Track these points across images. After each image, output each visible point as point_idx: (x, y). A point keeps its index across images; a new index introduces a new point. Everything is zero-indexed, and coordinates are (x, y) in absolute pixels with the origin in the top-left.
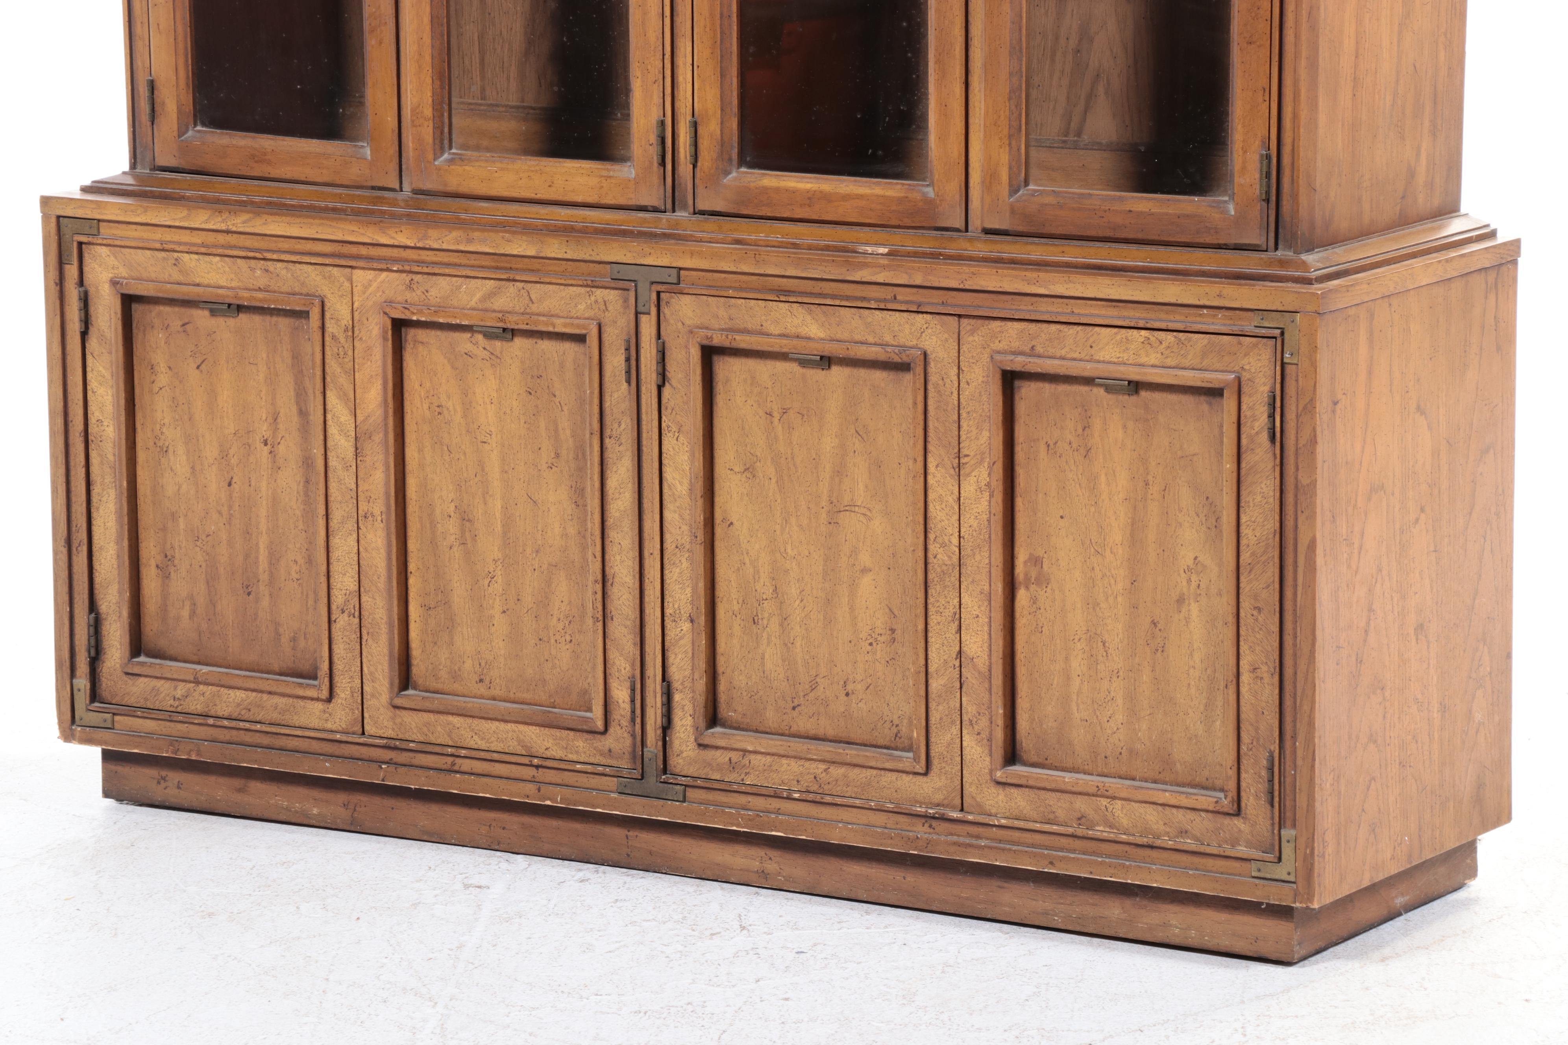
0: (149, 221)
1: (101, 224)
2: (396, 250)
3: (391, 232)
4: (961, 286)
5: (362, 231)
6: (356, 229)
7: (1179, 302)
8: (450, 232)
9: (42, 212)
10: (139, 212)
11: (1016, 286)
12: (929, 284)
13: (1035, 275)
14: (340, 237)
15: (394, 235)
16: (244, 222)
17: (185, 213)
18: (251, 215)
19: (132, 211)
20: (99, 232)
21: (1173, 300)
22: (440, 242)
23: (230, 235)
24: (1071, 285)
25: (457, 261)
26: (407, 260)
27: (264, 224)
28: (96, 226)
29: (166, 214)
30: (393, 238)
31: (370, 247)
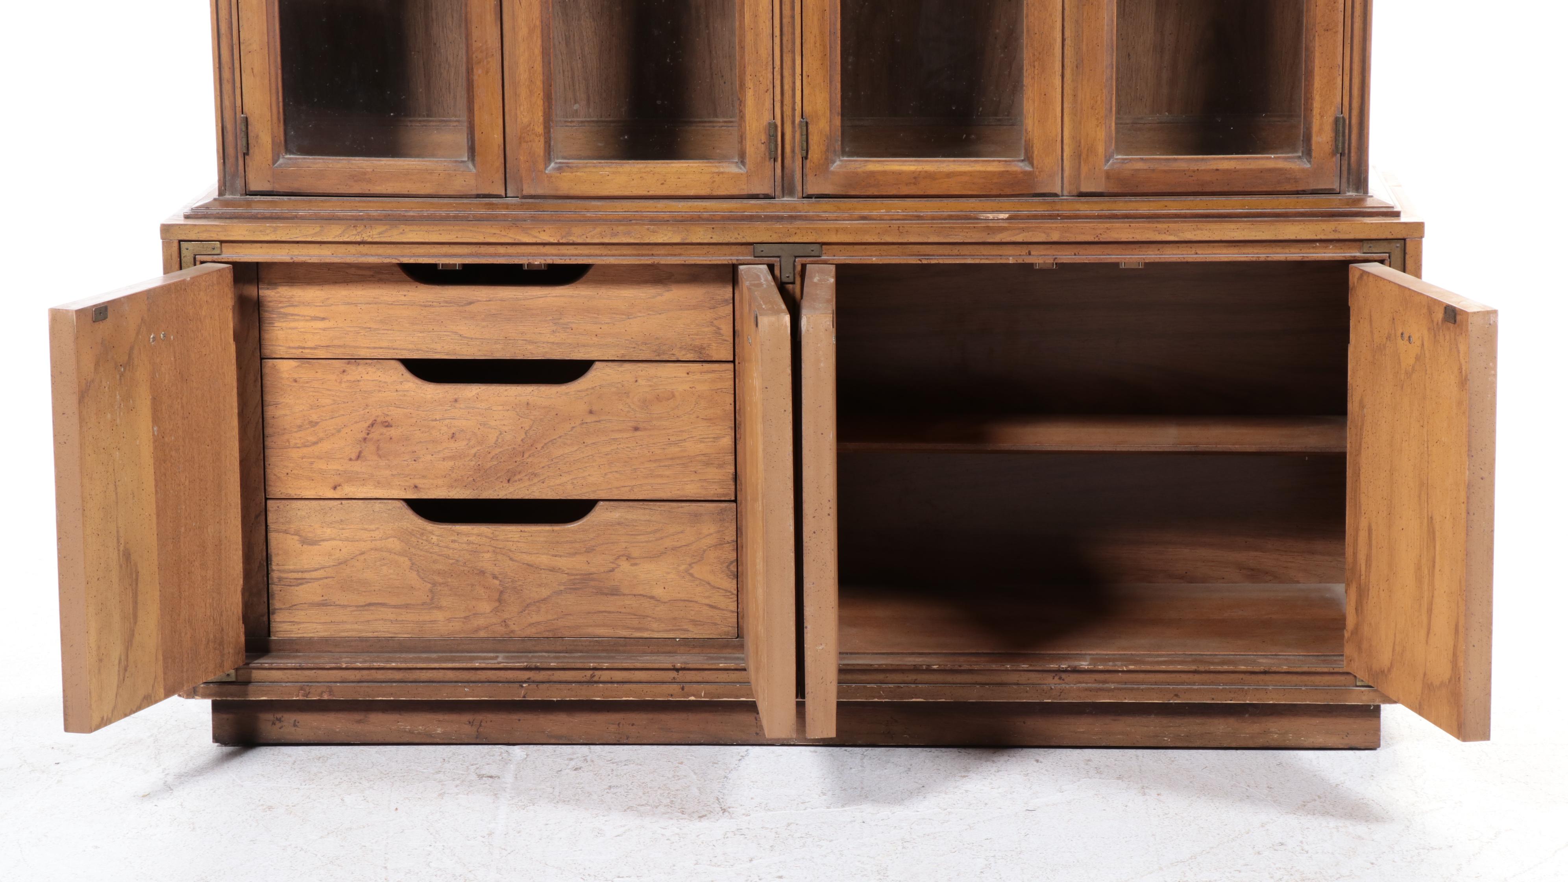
0: (279, 239)
1: (223, 245)
2: (535, 247)
3: (534, 232)
4: (1096, 240)
5: (503, 233)
6: (498, 232)
7: (1299, 238)
8: (595, 228)
9: (162, 238)
10: (268, 231)
11: (1147, 236)
12: (1066, 240)
13: (1165, 226)
14: (481, 239)
15: (537, 234)
16: (380, 233)
17: (318, 229)
18: (387, 227)
19: (261, 231)
20: (222, 252)
21: (1293, 237)
22: (584, 237)
23: (362, 245)
24: (1198, 232)
25: (598, 252)
26: (546, 255)
27: (401, 233)
28: (219, 246)
29: (298, 231)
30: (535, 237)
31: (509, 247)
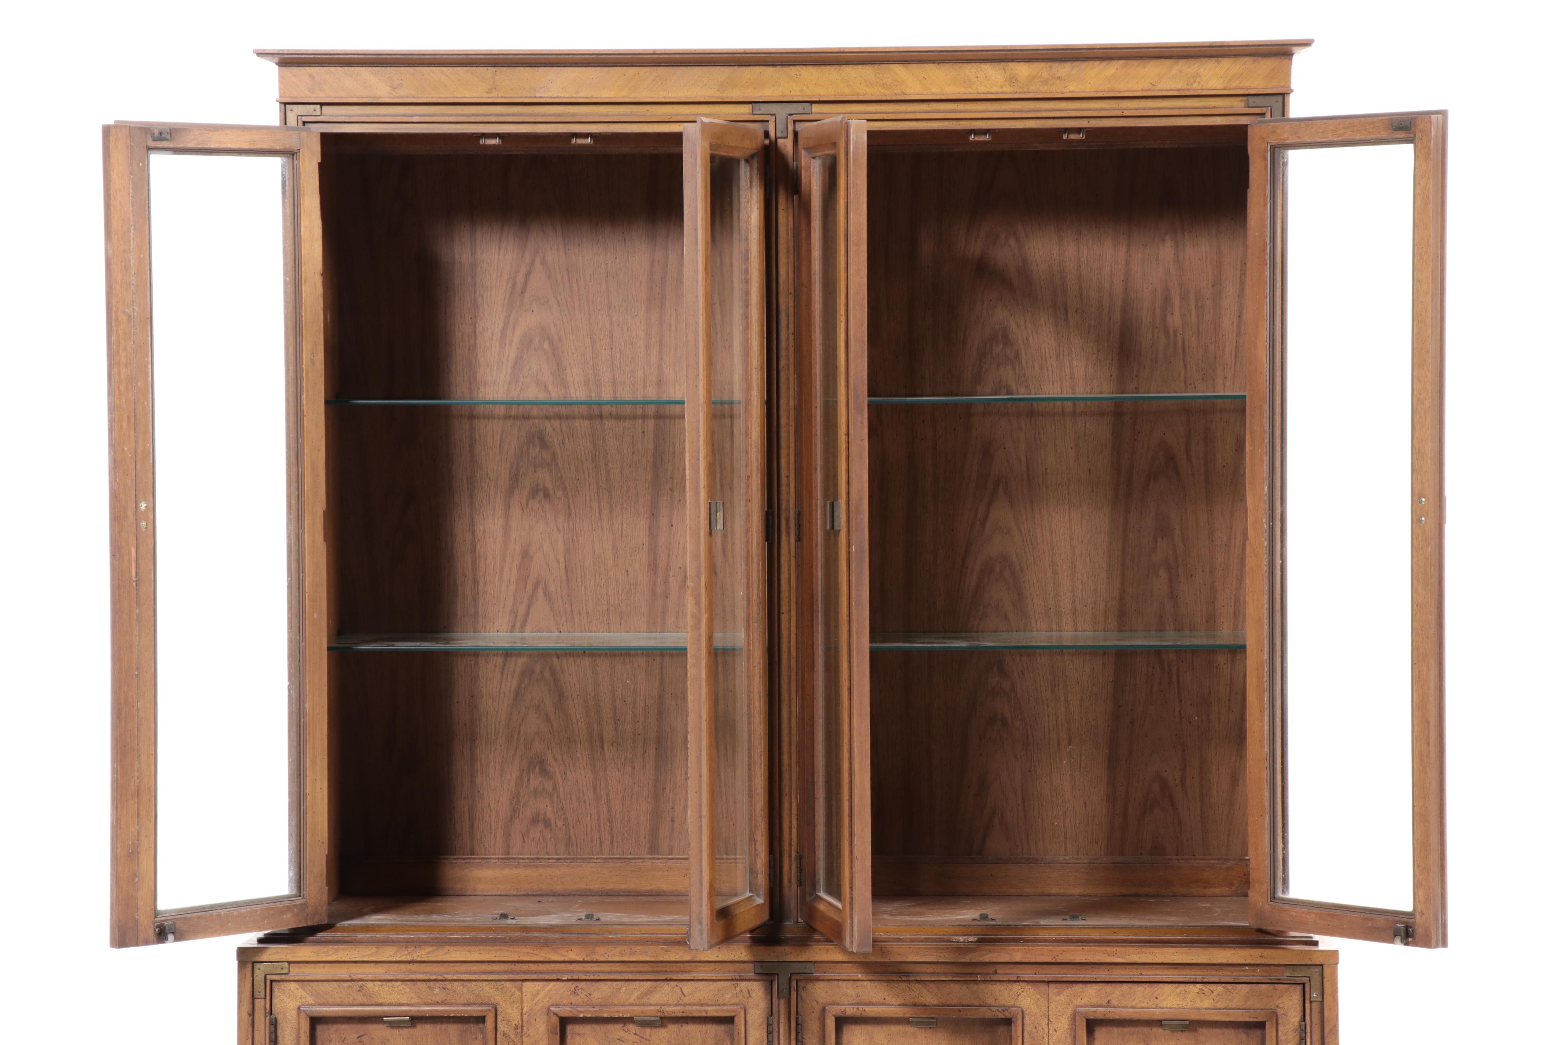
0: (339, 959)
1: (291, 965)
2: (563, 965)
3: (563, 952)
4: (1054, 960)
5: (536, 952)
6: (530, 951)
7: (1230, 962)
8: (616, 948)
9: (238, 959)
10: (330, 953)
11: (1098, 958)
12: (1027, 961)
13: (1114, 949)
14: (516, 958)
15: (566, 953)
16: (429, 953)
17: (374, 950)
18: (434, 948)
19: (324, 952)
20: (289, 971)
21: (1225, 961)
22: (606, 955)
23: (412, 964)
24: (1143, 955)
25: (618, 969)
26: (573, 972)
27: (447, 953)
28: (287, 966)
29: (356, 952)
30: (563, 956)
31: (540, 965)
